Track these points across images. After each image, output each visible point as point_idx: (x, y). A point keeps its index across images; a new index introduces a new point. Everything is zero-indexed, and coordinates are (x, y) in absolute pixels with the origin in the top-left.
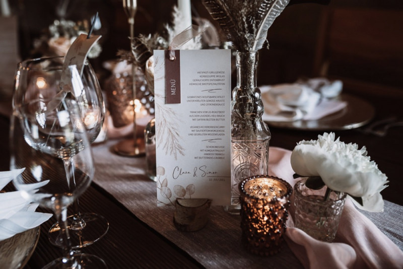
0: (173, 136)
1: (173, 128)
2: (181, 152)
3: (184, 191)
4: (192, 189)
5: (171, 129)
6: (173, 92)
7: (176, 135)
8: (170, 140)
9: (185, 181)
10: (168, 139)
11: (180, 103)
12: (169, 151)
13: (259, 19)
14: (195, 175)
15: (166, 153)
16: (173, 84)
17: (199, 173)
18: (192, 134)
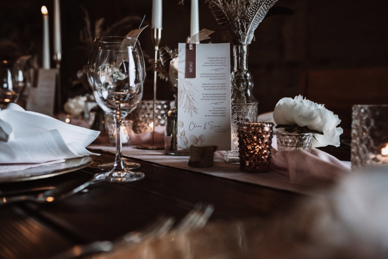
0: (190, 100)
1: (190, 95)
2: (195, 112)
3: (197, 140)
4: (203, 138)
5: (189, 95)
6: (191, 70)
7: (192, 99)
8: (188, 103)
9: (198, 132)
10: (186, 102)
11: (195, 77)
12: (187, 111)
13: (248, 22)
14: (205, 128)
15: (185, 112)
16: (191, 65)
17: (208, 127)
18: (203, 99)
